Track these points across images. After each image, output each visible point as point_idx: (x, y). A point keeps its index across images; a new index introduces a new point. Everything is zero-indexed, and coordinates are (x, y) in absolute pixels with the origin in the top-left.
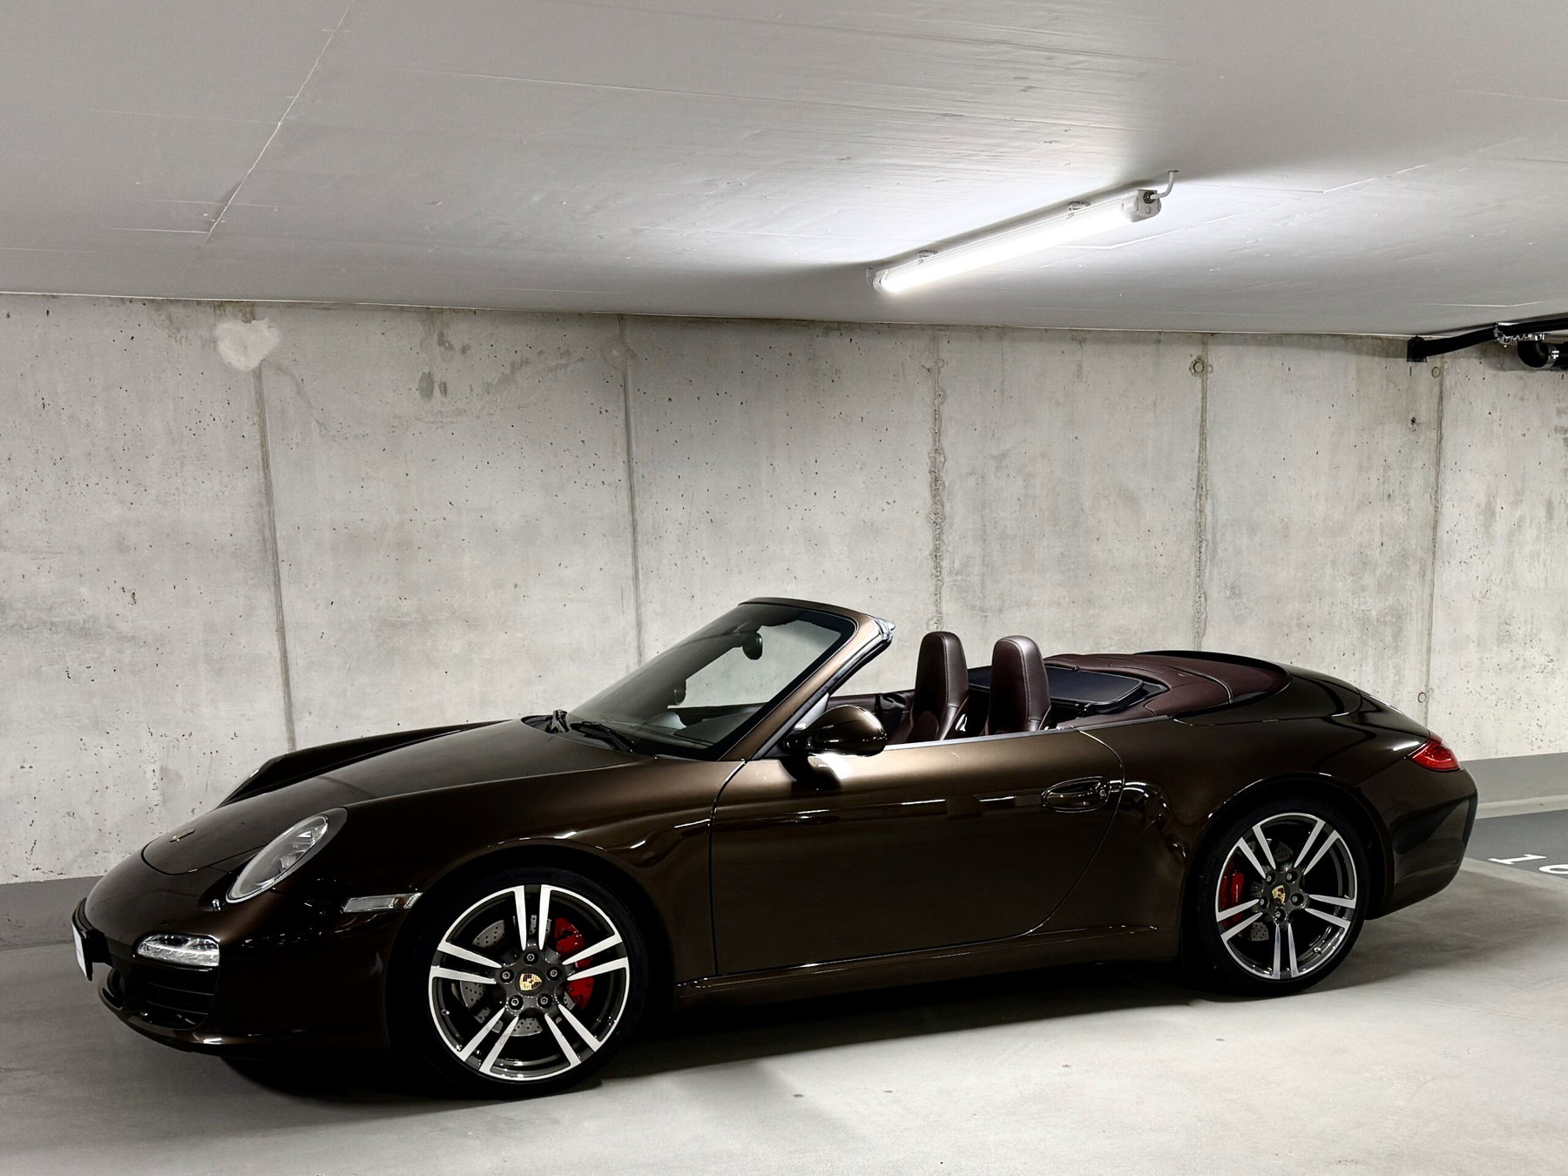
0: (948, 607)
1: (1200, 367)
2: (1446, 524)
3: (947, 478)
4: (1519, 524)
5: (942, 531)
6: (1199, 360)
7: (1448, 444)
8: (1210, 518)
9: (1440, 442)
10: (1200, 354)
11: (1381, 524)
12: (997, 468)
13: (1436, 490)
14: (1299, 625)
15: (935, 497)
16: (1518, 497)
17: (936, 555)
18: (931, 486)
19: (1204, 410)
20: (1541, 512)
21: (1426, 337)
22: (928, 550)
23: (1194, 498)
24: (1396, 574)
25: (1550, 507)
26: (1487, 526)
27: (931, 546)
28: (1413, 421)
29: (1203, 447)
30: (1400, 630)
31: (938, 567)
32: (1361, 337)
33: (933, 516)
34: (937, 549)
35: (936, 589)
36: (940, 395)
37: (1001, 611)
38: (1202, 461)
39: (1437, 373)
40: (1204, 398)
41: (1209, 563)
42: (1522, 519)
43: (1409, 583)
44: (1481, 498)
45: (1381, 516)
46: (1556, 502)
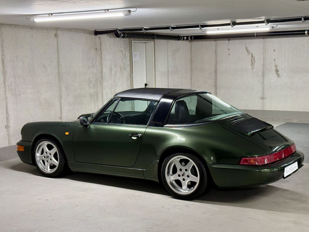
0: (8, 95)
2: (104, 72)
3: (6, 62)
4: (116, 72)
5: (5, 76)
6: (56, 34)
7: (103, 54)
8: (61, 71)
9: (101, 54)
10: (56, 32)
11: (92, 72)
12: (16, 60)
14: (79, 96)
15: (3, 67)
16: (116, 66)
17: (4, 81)
19: (58, 46)
20: (120, 69)
21: (97, 30)
22: (2, 81)
23: (57, 67)
24: (96, 84)
26: (111, 73)
28: (96, 49)
29: (58, 55)
30: (98, 96)
31: (5, 84)
32: (85, 30)
33: (3, 72)
36: (3, 41)
37: (20, 95)
38: (58, 58)
39: (100, 38)
40: (57, 43)
41: (61, 82)
42: (116, 70)
43: (98, 85)
44: (109, 66)
45: (92, 71)
46: (122, 66)
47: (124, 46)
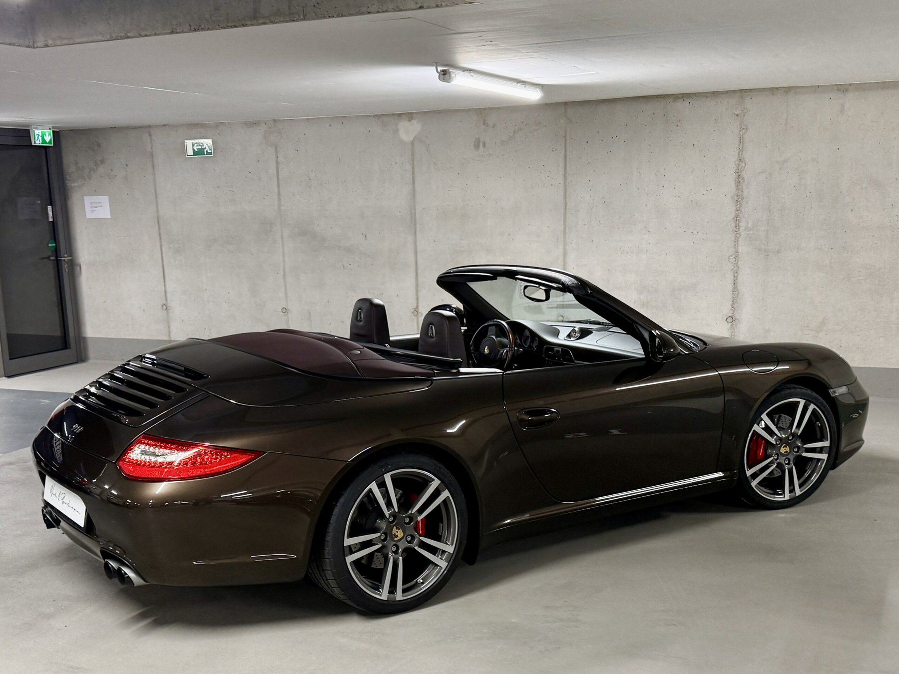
18: (735, 180)
27: (734, 214)
34: (737, 216)
35: (736, 239)
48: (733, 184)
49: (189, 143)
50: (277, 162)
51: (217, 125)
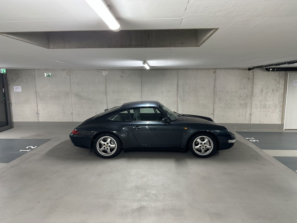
0: (179, 100)
1: (214, 72)
2: (254, 92)
3: (179, 86)
4: (268, 92)
7: (255, 81)
8: (216, 90)
9: (253, 81)
12: (185, 84)
13: (253, 88)
14: (230, 104)
16: (267, 88)
19: (215, 77)
20: (272, 91)
23: (213, 88)
24: (246, 98)
25: (273, 90)
26: (262, 92)
27: (177, 93)
28: (249, 78)
29: (215, 82)
30: (246, 105)
31: (177, 95)
33: (177, 90)
35: (177, 98)
36: (178, 76)
37: (186, 100)
38: (215, 83)
39: (253, 72)
40: (215, 76)
41: (216, 96)
43: (248, 99)
44: (261, 88)
45: (243, 91)
46: (274, 89)
47: (279, 76)
48: (176, 87)
49: (45, 74)
50: (70, 79)
51: (53, 70)
